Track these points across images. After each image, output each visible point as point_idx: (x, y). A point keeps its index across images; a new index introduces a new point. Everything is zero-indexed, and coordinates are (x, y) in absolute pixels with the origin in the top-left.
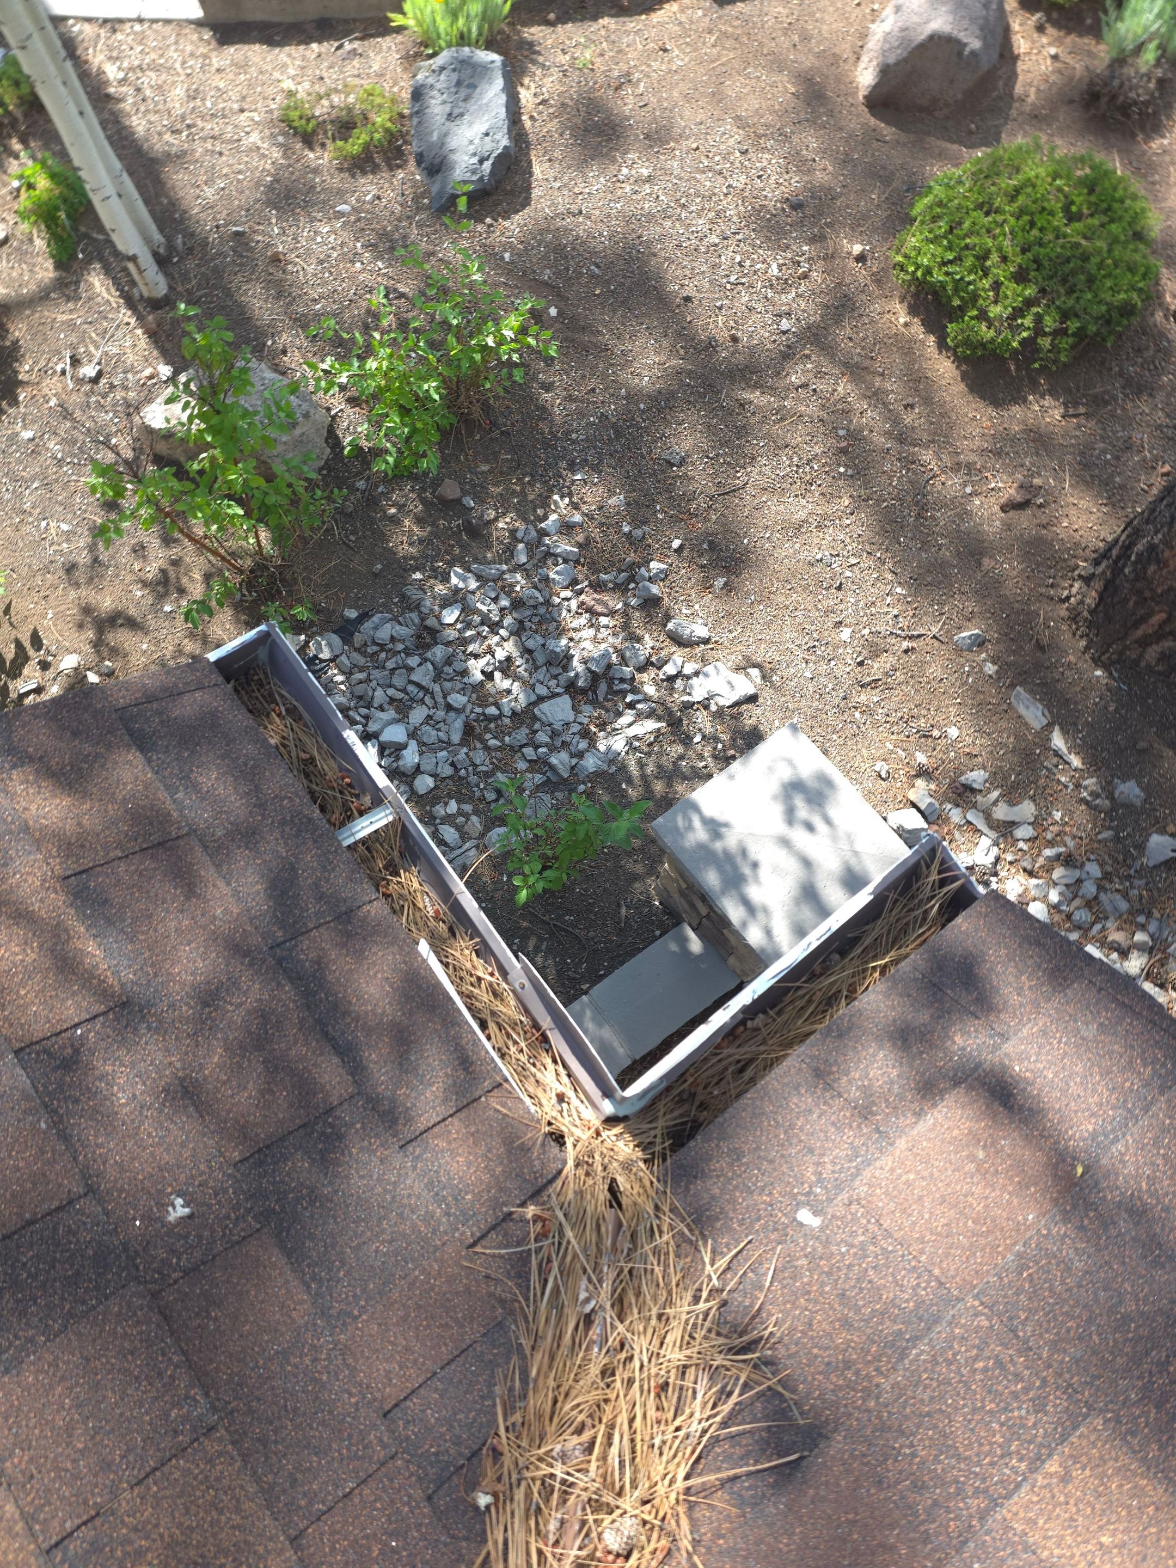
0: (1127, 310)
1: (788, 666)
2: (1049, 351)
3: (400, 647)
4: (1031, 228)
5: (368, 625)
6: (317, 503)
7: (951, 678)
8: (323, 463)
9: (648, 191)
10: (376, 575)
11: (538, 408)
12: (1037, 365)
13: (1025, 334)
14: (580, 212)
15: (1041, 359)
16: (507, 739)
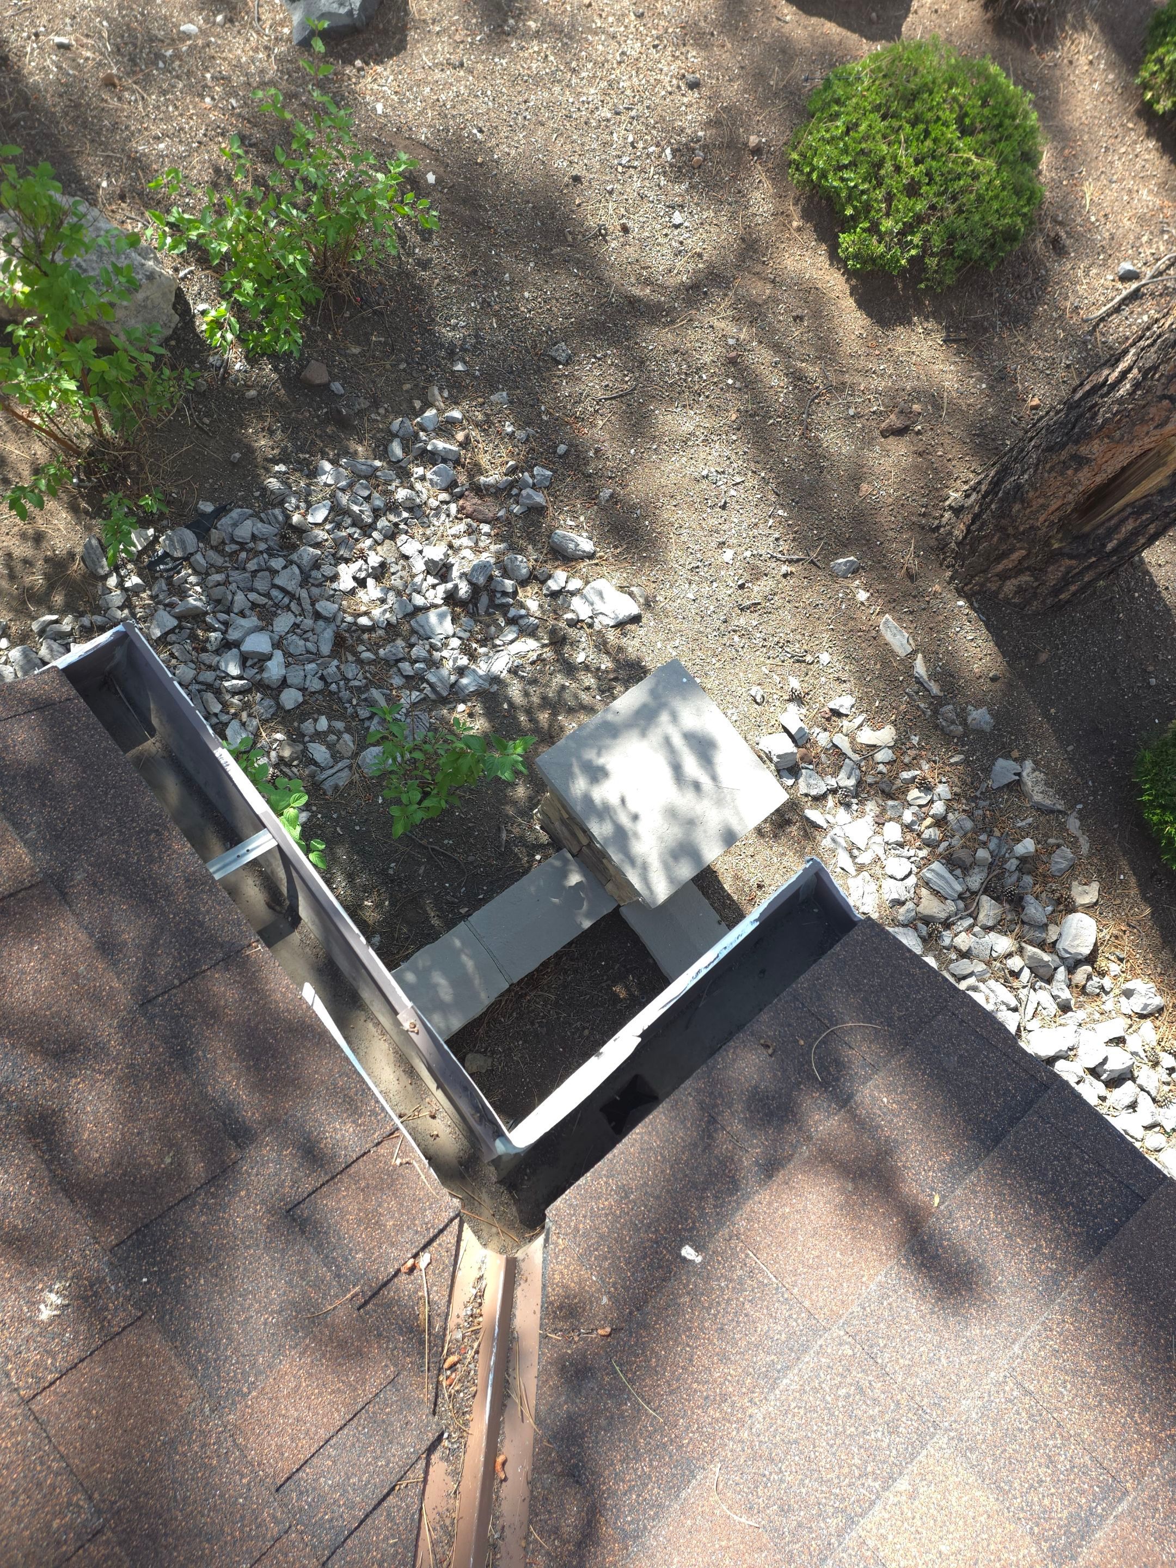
0: (1010, 235)
1: (671, 587)
2: (936, 272)
3: (262, 546)
4: (926, 138)
5: (225, 521)
6: (166, 384)
7: (827, 605)
8: (170, 332)
9: (536, 49)
10: (234, 465)
11: (414, 287)
12: (922, 286)
13: (913, 252)
14: (462, 65)
15: (928, 280)
16: (381, 652)
